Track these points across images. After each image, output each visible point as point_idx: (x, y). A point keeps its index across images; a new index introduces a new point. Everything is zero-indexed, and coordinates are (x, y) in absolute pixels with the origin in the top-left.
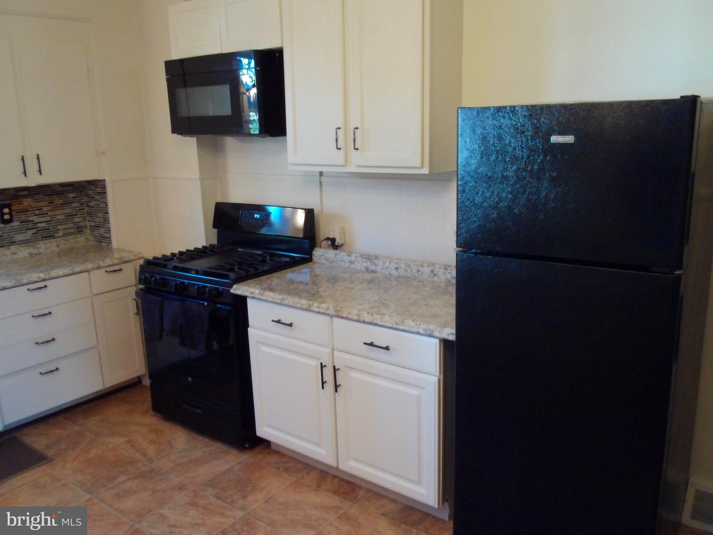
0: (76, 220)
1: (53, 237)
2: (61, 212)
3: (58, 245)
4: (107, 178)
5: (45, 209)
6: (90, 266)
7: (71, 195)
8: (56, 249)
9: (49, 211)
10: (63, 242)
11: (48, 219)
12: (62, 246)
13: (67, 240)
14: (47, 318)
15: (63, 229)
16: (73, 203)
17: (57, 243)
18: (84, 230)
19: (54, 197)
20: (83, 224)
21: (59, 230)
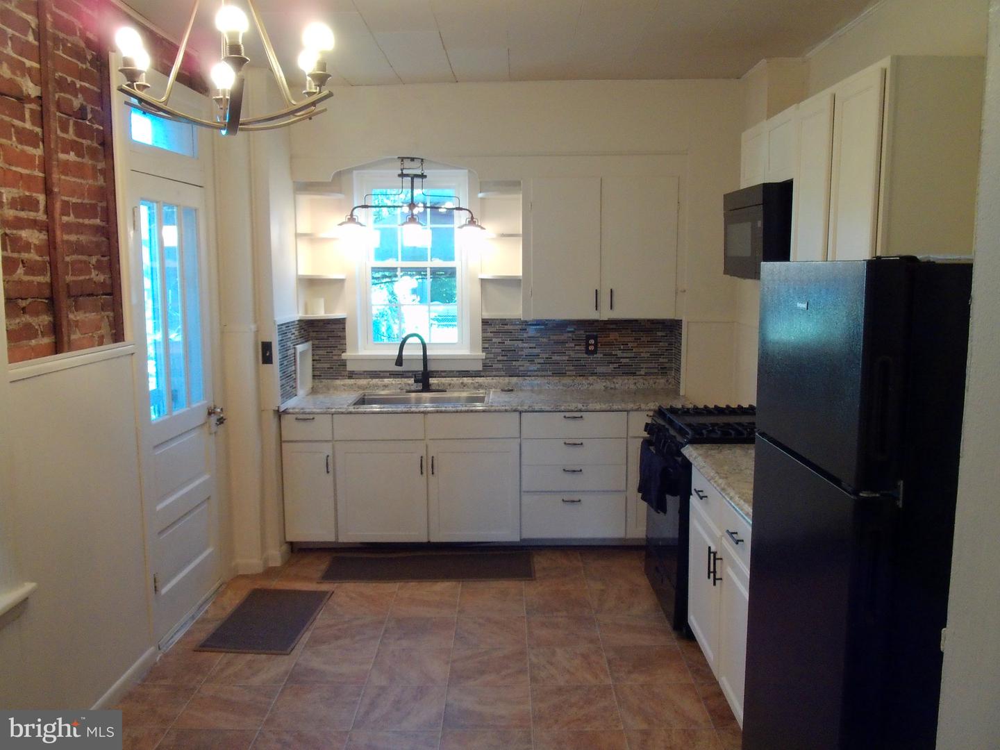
0: (661, 360)
1: (634, 374)
2: (647, 349)
3: (635, 383)
4: (684, 319)
5: (630, 345)
6: (631, 406)
7: (659, 334)
8: (632, 387)
9: (634, 347)
10: (642, 380)
11: (633, 355)
12: (640, 386)
13: (645, 380)
14: (577, 449)
15: (646, 368)
16: (660, 342)
17: (635, 381)
18: (668, 372)
19: (641, 333)
20: (667, 365)
21: (642, 368)
